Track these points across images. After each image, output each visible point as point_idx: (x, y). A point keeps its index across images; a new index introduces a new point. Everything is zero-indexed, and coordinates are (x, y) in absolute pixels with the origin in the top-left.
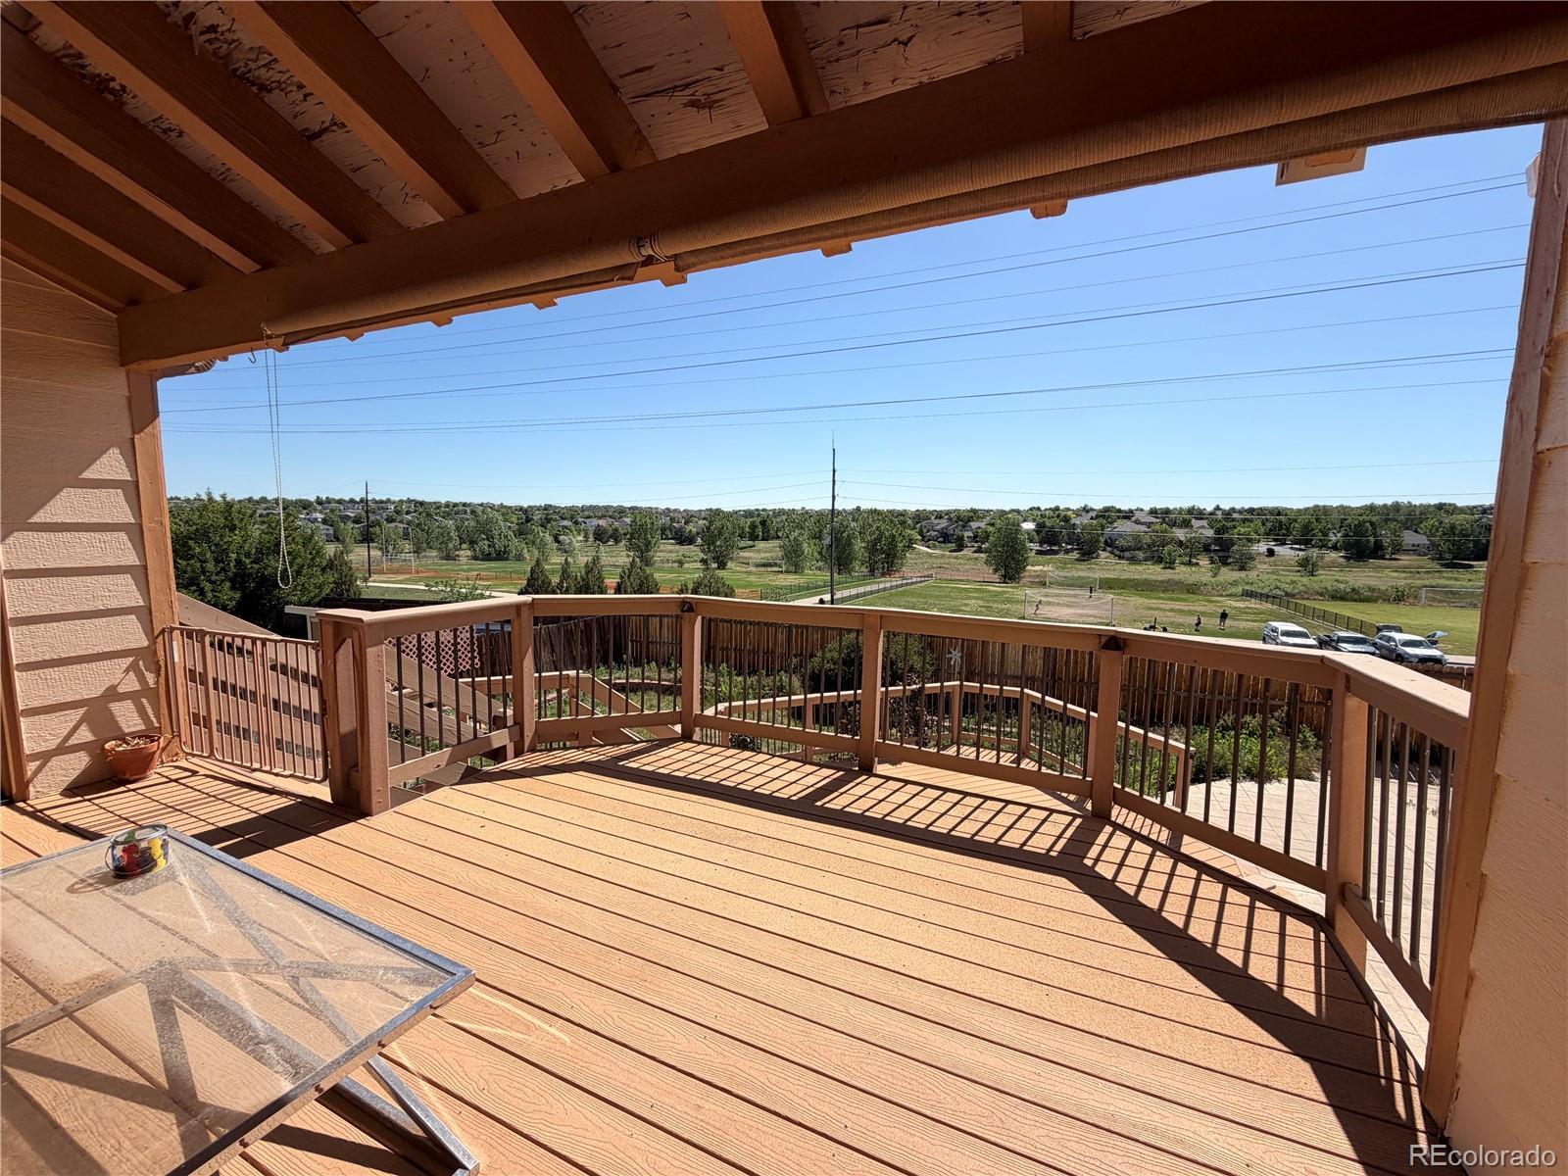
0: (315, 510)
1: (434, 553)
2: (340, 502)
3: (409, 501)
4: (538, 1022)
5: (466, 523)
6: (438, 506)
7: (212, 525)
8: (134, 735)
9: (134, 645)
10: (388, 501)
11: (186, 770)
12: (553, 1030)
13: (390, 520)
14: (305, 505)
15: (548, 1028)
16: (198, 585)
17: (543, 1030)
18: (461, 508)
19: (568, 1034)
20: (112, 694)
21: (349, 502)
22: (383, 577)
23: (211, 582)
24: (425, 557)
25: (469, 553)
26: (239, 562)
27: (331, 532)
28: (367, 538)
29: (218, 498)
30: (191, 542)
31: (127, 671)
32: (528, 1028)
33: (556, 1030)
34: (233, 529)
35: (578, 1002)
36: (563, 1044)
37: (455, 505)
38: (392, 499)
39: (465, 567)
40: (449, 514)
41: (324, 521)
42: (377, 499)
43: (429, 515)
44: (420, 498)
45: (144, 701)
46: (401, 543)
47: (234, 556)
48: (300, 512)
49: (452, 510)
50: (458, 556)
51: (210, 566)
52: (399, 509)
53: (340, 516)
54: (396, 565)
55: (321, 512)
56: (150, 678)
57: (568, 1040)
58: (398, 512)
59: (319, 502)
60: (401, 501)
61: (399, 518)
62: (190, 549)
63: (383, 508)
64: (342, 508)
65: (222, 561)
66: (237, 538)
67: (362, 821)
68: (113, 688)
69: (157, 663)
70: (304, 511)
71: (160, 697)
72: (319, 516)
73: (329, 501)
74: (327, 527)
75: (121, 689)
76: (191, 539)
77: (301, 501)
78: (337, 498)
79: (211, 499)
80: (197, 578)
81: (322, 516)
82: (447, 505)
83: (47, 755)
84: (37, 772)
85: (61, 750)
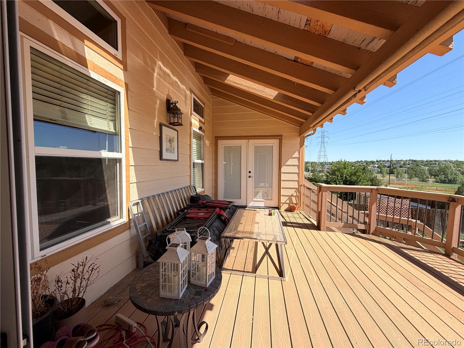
0: (376, 164)
1: (417, 179)
2: (384, 161)
3: (410, 160)
4: (313, 274)
5: (435, 168)
6: (422, 162)
7: (341, 168)
8: (294, 204)
9: (296, 187)
10: (401, 160)
11: (300, 212)
12: (315, 278)
13: (401, 167)
14: (373, 162)
15: (314, 276)
16: (336, 182)
17: (313, 276)
18: (434, 162)
19: (317, 280)
20: (292, 195)
21: (387, 161)
22: (394, 186)
23: (339, 182)
24: (414, 180)
25: (434, 180)
26: (346, 177)
27: (380, 170)
28: (391, 173)
29: (343, 161)
30: (336, 172)
31: (295, 192)
32: (311, 274)
33: (316, 278)
34: (345, 169)
35: (324, 278)
36: (314, 280)
37: (430, 161)
38: (403, 160)
39: (430, 185)
40: (427, 165)
41: (378, 167)
42: (397, 160)
43: (417, 165)
44: (414, 159)
45: (297, 198)
46: (404, 174)
47: (345, 175)
48: (371, 164)
49: (428, 163)
50: (428, 180)
51: (339, 178)
52: (405, 163)
53: (383, 166)
54: (400, 182)
55: (377, 164)
56: (298, 194)
57: (315, 281)
58: (404, 164)
59: (377, 161)
60: (407, 161)
61: (405, 166)
62: (336, 173)
63: (399, 163)
64: (384, 163)
65: (342, 177)
66: (346, 171)
67: (318, 231)
68: (292, 194)
69: (299, 191)
70: (372, 164)
71: (299, 197)
72: (377, 166)
73: (380, 161)
74: (379, 169)
75: (294, 195)
76: (336, 171)
77: (372, 161)
78: (383, 160)
79: (341, 161)
80: (336, 180)
81: (378, 166)
82: (427, 161)
83: (283, 203)
84: (282, 206)
85: (285, 203)
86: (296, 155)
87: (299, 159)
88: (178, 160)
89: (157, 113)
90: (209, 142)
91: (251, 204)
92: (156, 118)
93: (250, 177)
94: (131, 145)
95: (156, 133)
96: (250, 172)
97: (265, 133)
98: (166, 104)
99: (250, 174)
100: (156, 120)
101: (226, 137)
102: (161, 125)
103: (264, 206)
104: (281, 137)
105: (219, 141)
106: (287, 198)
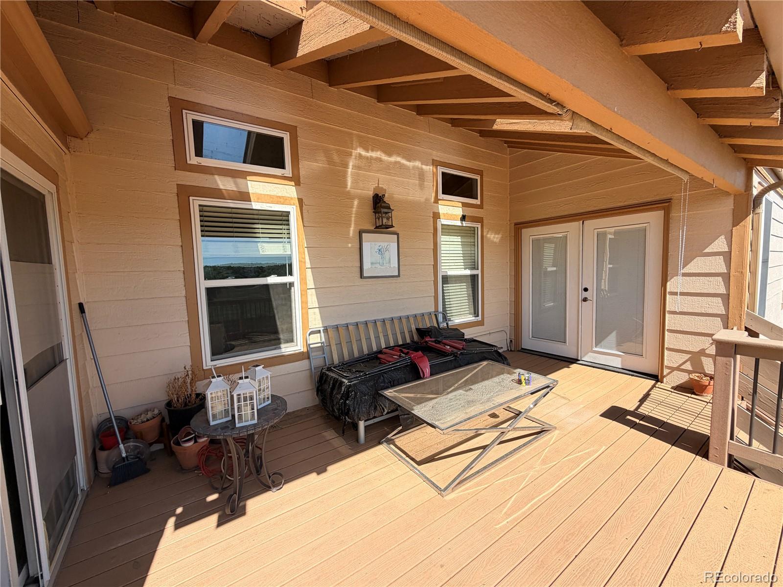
8: (708, 375)
20: (702, 352)
31: (711, 345)
68: (704, 350)
75: (707, 352)
83: (673, 369)
84: (668, 374)
85: (678, 369)
86: (720, 244)
87: (728, 257)
88: (399, 276)
89: (353, 219)
90: (500, 236)
91: (588, 358)
92: (353, 225)
93: (585, 300)
94: (308, 265)
95: (353, 245)
96: (586, 290)
97: (621, 202)
98: (372, 202)
99: (585, 294)
100: (352, 229)
101: (540, 220)
102: (361, 233)
103: (620, 367)
104: (667, 204)
105: (524, 231)
106: (688, 356)
